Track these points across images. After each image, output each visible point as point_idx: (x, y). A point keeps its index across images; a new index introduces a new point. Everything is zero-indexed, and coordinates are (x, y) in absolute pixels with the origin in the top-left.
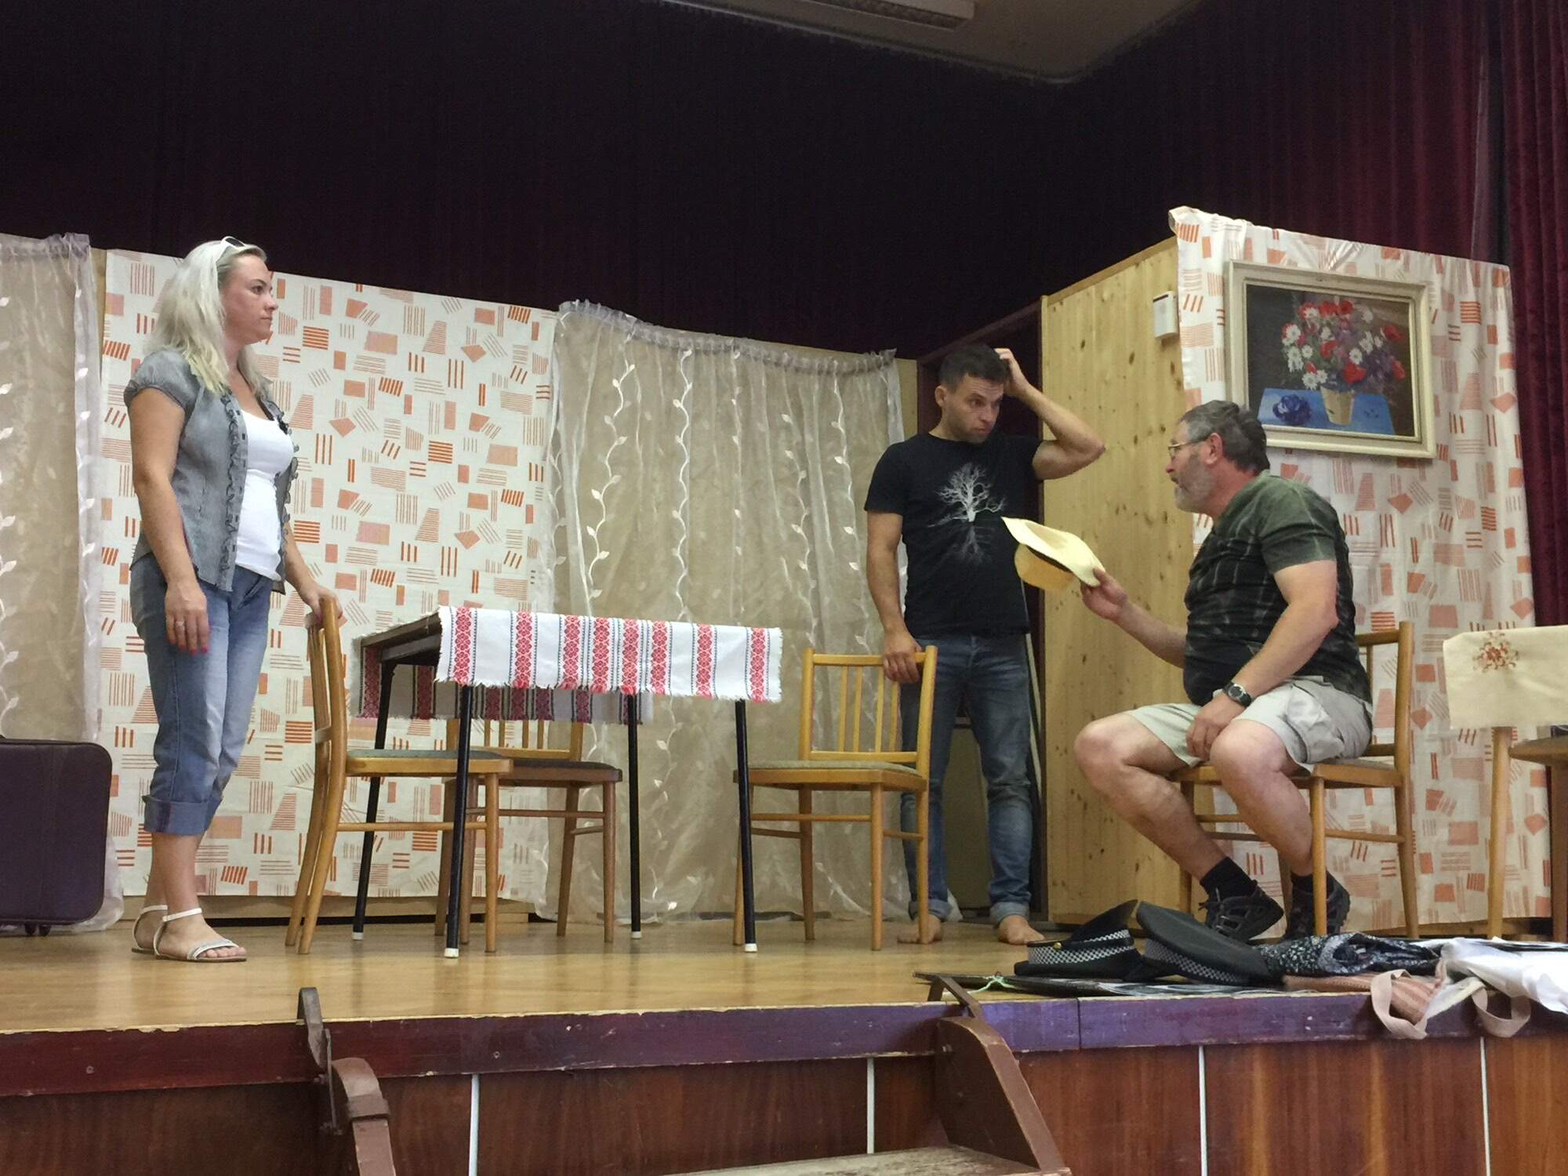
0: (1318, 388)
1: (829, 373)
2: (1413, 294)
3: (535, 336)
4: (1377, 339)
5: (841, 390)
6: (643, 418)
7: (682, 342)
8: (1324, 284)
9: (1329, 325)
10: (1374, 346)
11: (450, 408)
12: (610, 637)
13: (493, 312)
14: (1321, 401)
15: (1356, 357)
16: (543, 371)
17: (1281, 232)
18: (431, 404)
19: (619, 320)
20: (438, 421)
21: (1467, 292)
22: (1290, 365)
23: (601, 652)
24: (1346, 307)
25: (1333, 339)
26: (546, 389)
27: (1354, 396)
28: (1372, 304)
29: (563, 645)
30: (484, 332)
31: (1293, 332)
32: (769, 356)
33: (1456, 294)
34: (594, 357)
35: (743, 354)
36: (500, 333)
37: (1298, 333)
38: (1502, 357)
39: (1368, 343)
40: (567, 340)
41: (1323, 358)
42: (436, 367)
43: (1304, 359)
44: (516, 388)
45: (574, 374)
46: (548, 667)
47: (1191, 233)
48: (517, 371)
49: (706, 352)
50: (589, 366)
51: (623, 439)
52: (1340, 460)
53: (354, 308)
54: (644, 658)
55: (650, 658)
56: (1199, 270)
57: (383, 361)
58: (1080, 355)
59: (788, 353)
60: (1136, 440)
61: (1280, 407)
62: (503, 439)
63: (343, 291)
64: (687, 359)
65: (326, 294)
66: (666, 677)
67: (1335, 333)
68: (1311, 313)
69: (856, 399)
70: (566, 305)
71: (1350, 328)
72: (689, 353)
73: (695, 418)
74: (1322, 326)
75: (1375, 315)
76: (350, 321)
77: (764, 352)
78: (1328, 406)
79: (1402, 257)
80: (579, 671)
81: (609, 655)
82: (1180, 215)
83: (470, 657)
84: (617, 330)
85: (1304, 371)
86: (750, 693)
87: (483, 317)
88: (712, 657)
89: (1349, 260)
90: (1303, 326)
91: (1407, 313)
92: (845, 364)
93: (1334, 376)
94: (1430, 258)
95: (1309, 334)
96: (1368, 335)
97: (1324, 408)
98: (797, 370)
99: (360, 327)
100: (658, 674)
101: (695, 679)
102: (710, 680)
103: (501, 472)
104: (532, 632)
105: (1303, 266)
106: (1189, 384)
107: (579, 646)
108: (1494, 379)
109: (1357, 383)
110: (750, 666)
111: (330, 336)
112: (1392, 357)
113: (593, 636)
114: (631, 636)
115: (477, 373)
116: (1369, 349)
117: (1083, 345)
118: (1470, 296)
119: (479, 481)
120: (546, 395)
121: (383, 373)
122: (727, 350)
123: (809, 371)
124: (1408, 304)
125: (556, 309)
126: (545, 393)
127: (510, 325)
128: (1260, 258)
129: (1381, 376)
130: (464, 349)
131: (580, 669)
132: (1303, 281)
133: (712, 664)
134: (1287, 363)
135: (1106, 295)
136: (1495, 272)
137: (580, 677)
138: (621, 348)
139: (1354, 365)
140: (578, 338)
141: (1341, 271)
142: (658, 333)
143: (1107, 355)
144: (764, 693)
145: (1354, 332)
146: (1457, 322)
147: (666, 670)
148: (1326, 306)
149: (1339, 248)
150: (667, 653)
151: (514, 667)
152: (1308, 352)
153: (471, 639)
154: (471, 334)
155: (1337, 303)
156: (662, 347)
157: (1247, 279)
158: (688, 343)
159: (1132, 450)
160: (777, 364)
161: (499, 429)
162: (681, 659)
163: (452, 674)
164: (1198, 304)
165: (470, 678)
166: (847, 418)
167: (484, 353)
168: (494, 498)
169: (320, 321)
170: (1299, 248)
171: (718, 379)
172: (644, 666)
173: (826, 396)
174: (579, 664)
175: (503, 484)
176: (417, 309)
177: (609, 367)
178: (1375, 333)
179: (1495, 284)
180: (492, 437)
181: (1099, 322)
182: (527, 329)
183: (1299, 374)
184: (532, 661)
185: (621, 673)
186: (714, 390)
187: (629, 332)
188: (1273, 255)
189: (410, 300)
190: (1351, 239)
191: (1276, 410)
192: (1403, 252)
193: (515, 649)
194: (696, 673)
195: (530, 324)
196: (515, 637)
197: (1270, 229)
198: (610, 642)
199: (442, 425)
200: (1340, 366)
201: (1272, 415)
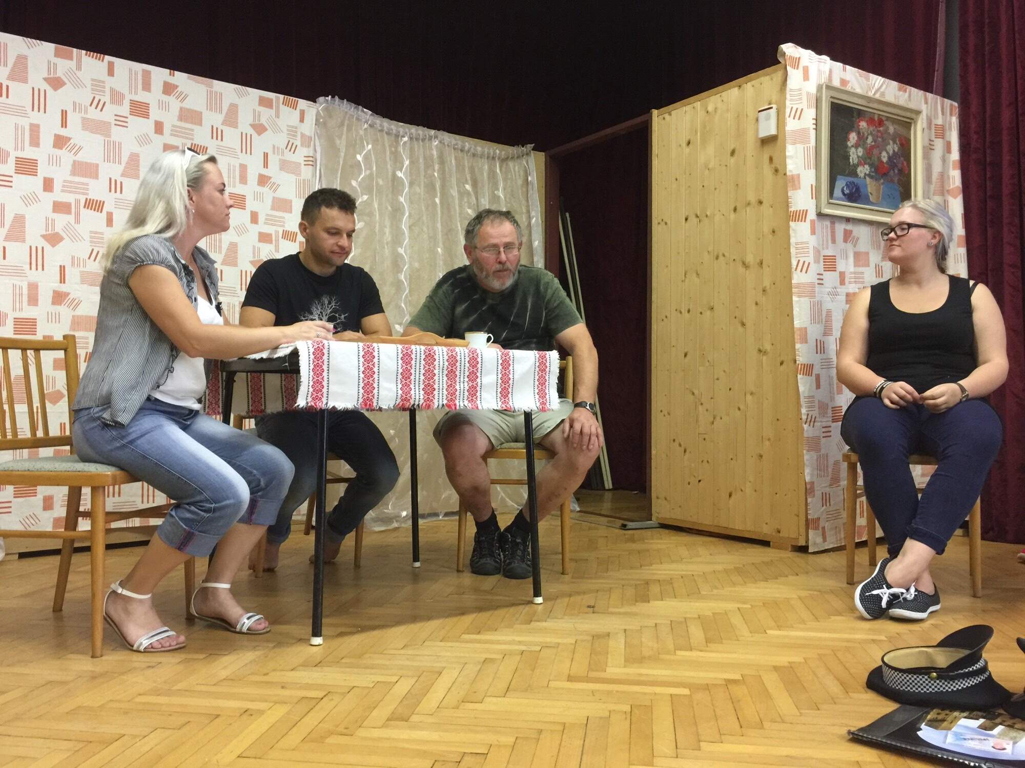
0: (865, 178)
1: (493, 158)
2: (913, 116)
3: (302, 120)
4: (895, 146)
5: (501, 170)
6: (377, 184)
7: (401, 131)
8: (871, 105)
9: (871, 134)
10: (894, 151)
11: (243, 168)
12: (436, 363)
13: (272, 100)
14: (866, 186)
15: (884, 157)
16: (309, 146)
17: (848, 67)
18: (229, 165)
19: (360, 113)
20: (234, 178)
21: (938, 118)
22: (851, 160)
23: (429, 374)
24: (881, 123)
25: (873, 144)
26: (311, 159)
27: (883, 184)
28: (894, 121)
29: (400, 371)
30: (266, 114)
31: (853, 137)
32: (457, 144)
33: (933, 119)
34: (344, 137)
35: (440, 142)
36: (278, 116)
37: (856, 138)
38: (954, 162)
39: (892, 148)
40: (325, 124)
41: (867, 158)
42: (232, 137)
43: (858, 157)
44: (289, 156)
45: (331, 149)
46: (390, 390)
47: (796, 62)
48: (290, 144)
49: (417, 139)
50: (341, 143)
51: (365, 197)
52: (874, 227)
53: (169, 89)
54: (462, 380)
55: (466, 379)
56: (800, 90)
57: (192, 130)
58: (687, 150)
59: (469, 143)
60: (735, 210)
61: (845, 189)
62: (282, 193)
63: (159, 74)
64: (405, 143)
65: (147, 75)
66: (478, 394)
67: (874, 140)
68: (863, 124)
69: (509, 176)
70: (321, 99)
71: (882, 138)
72: (406, 139)
73: (411, 184)
74: (868, 135)
75: (895, 129)
76: (165, 98)
77: (454, 142)
78: (869, 190)
79: (908, 90)
80: (412, 392)
81: (436, 378)
82: (789, 49)
83: (325, 384)
84: (358, 119)
85: (858, 165)
86: (538, 404)
87: (263, 102)
88: (511, 376)
89: (882, 90)
90: (858, 133)
91: (910, 130)
92: (503, 153)
93: (873, 170)
94: (921, 93)
95: (861, 138)
96: (891, 142)
97: (867, 190)
98: (474, 155)
99: (175, 104)
100: (473, 392)
101: (499, 395)
102: (510, 395)
103: (281, 217)
104: (376, 360)
105: (858, 90)
106: (791, 171)
107: (413, 371)
108: (948, 177)
109: (885, 175)
110: (537, 383)
111: (150, 109)
112: (902, 159)
113: (423, 362)
114: (453, 361)
115: (262, 144)
116: (891, 152)
117: (689, 143)
118: (940, 121)
119: (265, 223)
120: (311, 163)
121: (192, 139)
122: (430, 138)
123: (482, 156)
124: (910, 123)
125: (315, 102)
126: (311, 161)
127: (284, 109)
128: (836, 83)
129: (896, 171)
130: (252, 126)
131: (413, 390)
132: (860, 101)
133: (511, 382)
134: (849, 159)
135: (710, 108)
136: (951, 105)
137: (413, 397)
138: (362, 132)
139: (882, 162)
140: (332, 123)
141: (877, 96)
142: (386, 124)
143: (711, 149)
144: (548, 404)
145: (884, 140)
146: (933, 138)
147: (478, 389)
148: (871, 121)
149: (877, 81)
150: (479, 374)
151: (362, 391)
152: (860, 151)
153: (325, 368)
154: (256, 115)
155: (876, 118)
156: (388, 134)
157: (832, 97)
158: (407, 132)
159: (732, 216)
160: (462, 151)
161: (279, 185)
162: (489, 379)
163: (310, 399)
164: (799, 114)
165: (325, 402)
166: (504, 189)
167: (266, 130)
168: (277, 236)
169: (142, 96)
170: (857, 79)
171: (425, 158)
172: (462, 385)
173: (492, 175)
174: (412, 386)
175: (283, 226)
176: (216, 93)
177: (354, 146)
178: (894, 142)
179: (951, 115)
180: (275, 191)
181: (704, 127)
182: (296, 114)
183: (856, 166)
184: (375, 385)
185: (445, 393)
186: (422, 166)
187: (366, 122)
188: (844, 82)
189: (212, 87)
190: (883, 76)
191: (843, 191)
192: (908, 88)
193: (362, 376)
194: (499, 390)
195: (298, 111)
196: (361, 365)
197: (841, 65)
198: (437, 367)
199: (237, 179)
200: (876, 163)
201: (841, 195)
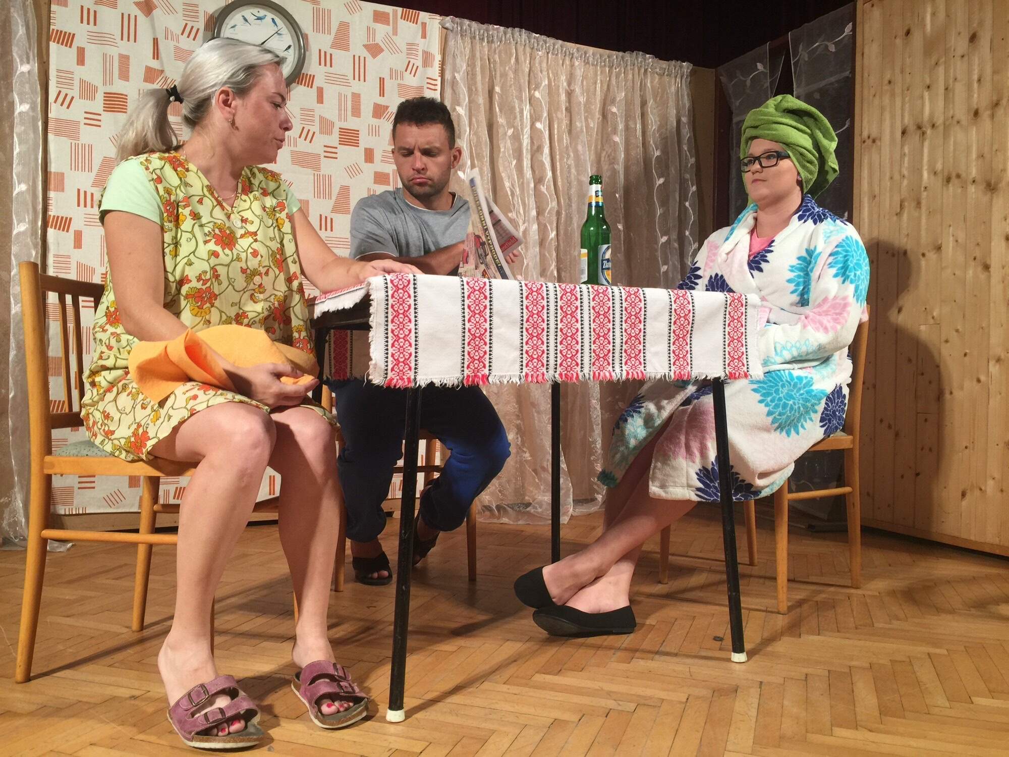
3: (424, 35)
11: (356, 98)
13: (389, 14)
16: (432, 66)
18: (340, 94)
20: (345, 110)
26: (434, 82)
30: (381, 31)
36: (395, 32)
42: (343, 62)
44: (409, 80)
48: (411, 65)
87: (381, 18)
115: (377, 67)
119: (382, 162)
127: (403, 26)
130: (366, 46)
154: (370, 33)
158: (542, 44)
165: (412, 378)
167: (382, 50)
176: (324, 10)
182: (417, 29)
189: (318, 4)
195: (419, 25)
199: (349, 113)
